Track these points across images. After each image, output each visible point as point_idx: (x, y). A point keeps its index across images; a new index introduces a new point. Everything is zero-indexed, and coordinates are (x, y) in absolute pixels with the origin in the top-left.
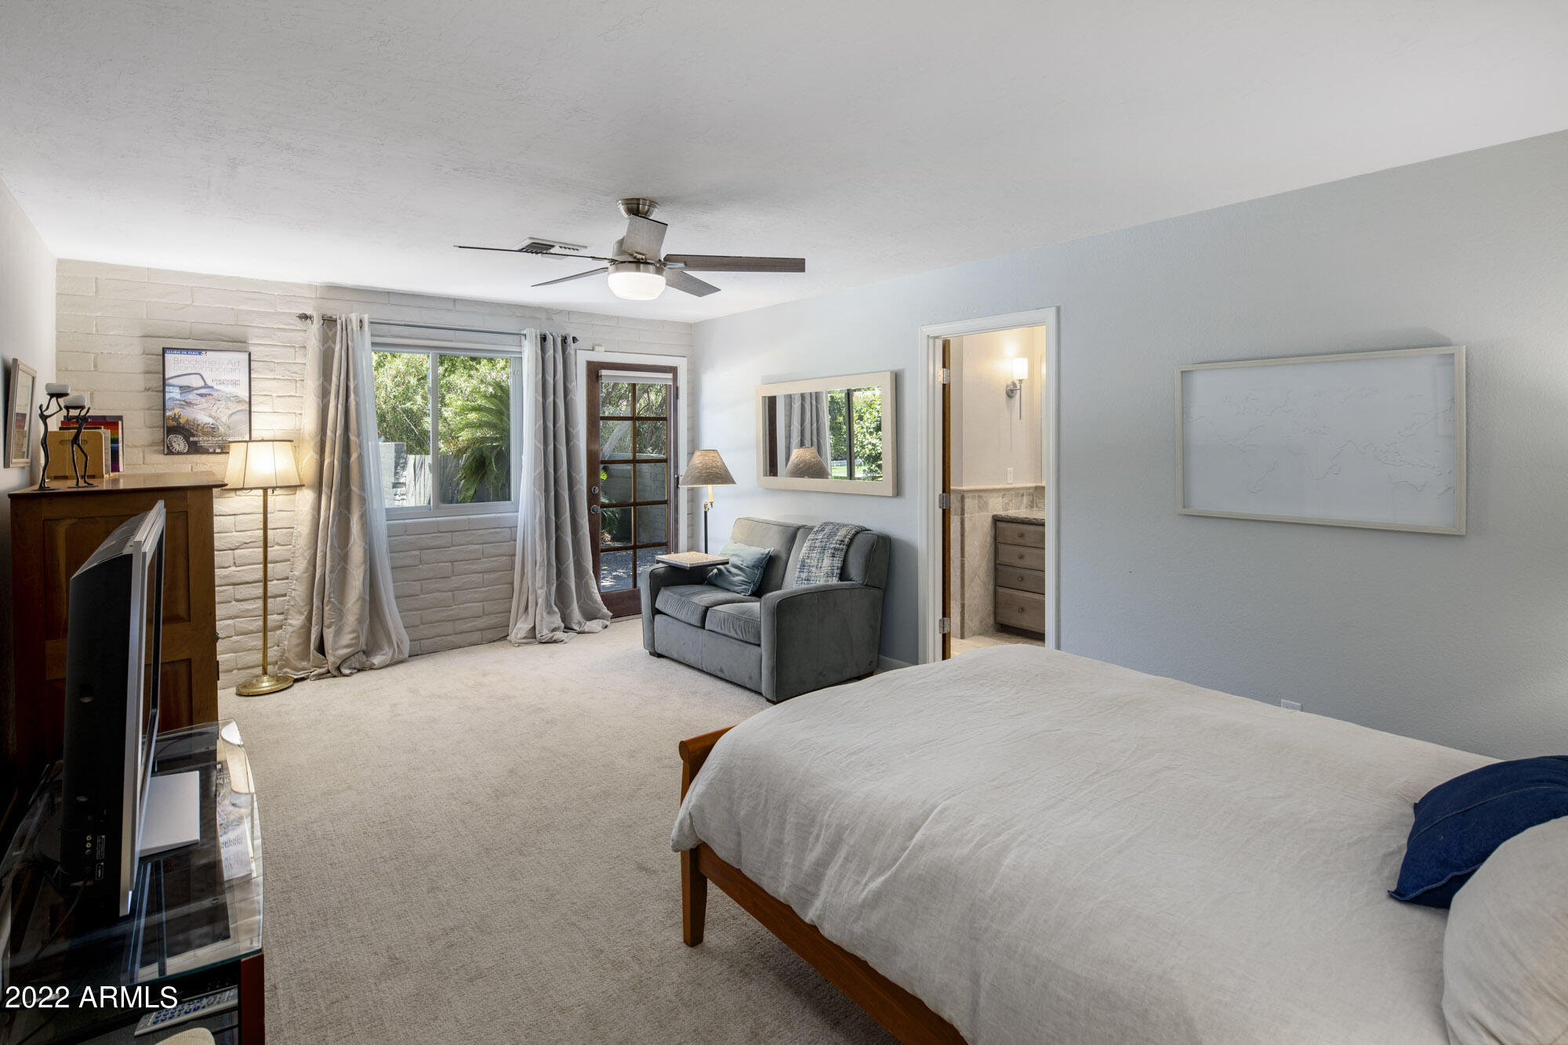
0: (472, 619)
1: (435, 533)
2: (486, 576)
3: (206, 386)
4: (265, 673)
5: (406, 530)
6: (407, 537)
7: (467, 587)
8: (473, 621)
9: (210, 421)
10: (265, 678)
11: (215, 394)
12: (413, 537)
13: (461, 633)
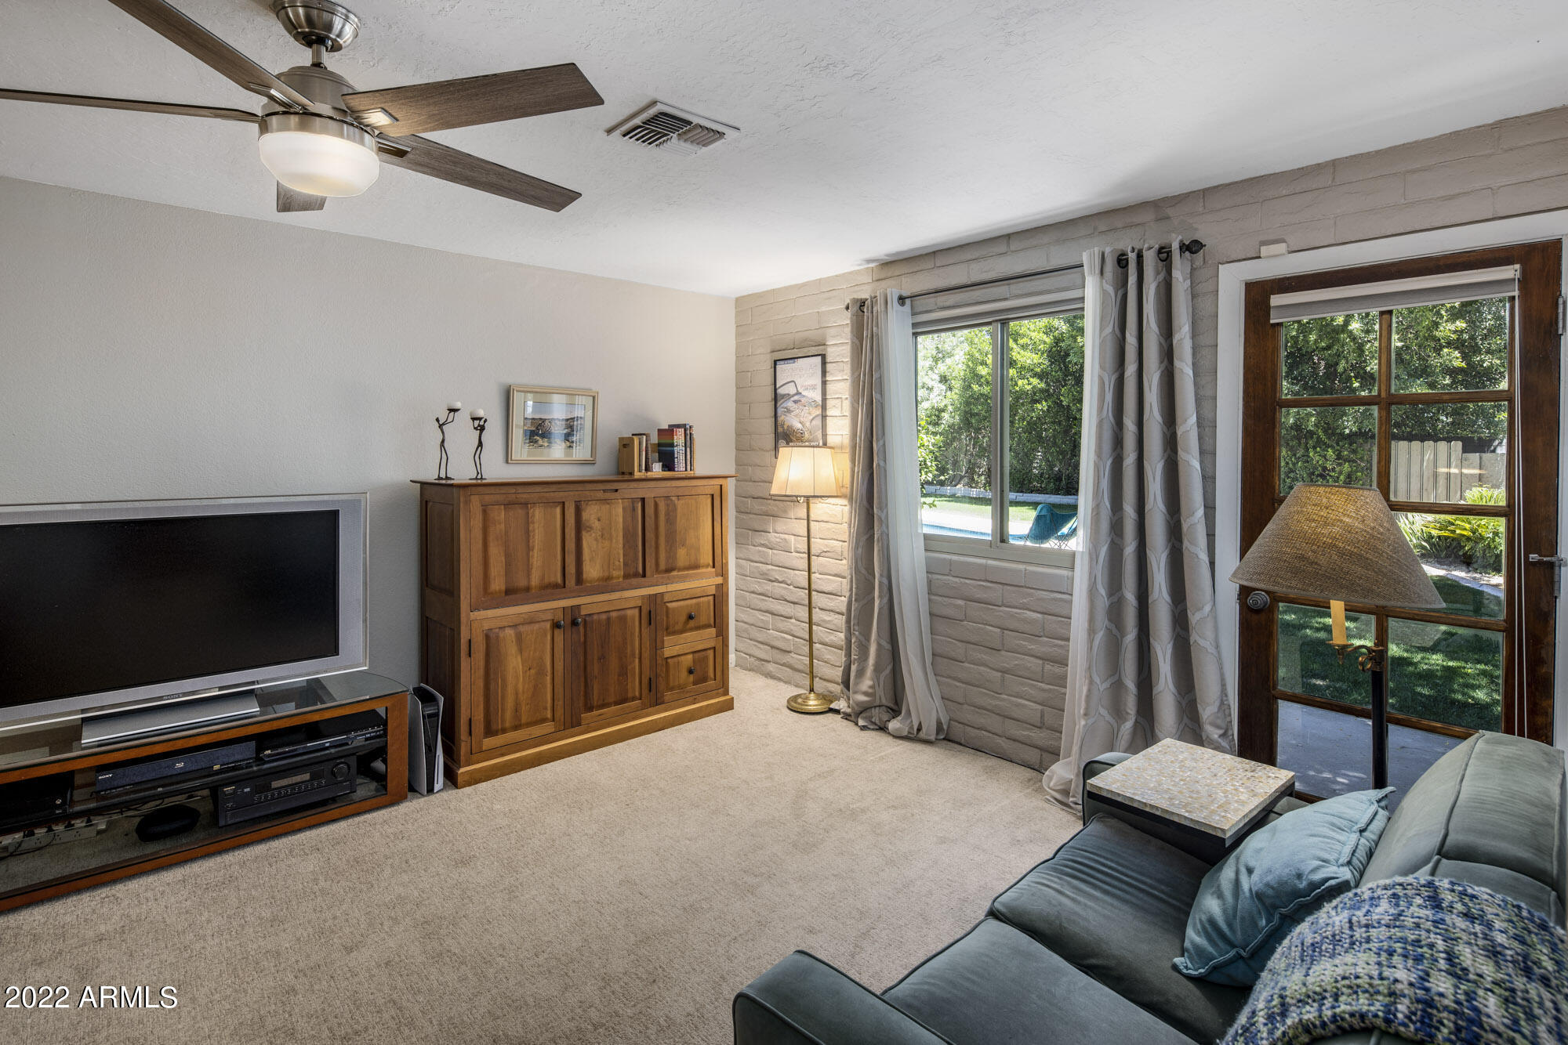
0: (1029, 726)
1: (980, 580)
2: (1048, 667)
3: (798, 393)
4: (812, 690)
5: (951, 569)
6: (951, 578)
7: (1020, 673)
8: (1028, 729)
9: (799, 426)
10: (812, 695)
11: (803, 400)
12: (957, 580)
13: (1014, 740)
